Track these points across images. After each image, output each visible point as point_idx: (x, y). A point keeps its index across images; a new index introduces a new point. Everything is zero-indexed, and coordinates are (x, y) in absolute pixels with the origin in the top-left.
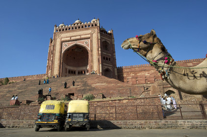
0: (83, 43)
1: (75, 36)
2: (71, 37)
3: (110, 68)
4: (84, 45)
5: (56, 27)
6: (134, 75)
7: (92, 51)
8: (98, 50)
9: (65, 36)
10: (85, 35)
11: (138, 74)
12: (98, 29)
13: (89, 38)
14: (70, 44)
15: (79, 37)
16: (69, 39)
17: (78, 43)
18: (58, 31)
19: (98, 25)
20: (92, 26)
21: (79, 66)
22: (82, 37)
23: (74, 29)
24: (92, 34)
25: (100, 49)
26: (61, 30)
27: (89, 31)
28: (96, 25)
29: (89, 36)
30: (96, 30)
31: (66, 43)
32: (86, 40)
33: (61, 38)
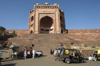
0: (51, 16)
1: (46, 11)
2: (44, 12)
3: (63, 30)
4: (51, 17)
5: (35, 4)
6: (73, 34)
7: (55, 20)
8: (59, 20)
9: (41, 10)
10: (52, 11)
11: (75, 34)
12: (58, 9)
13: (54, 13)
14: (43, 15)
15: (48, 12)
16: (43, 12)
17: (48, 15)
18: (37, 7)
19: (59, 7)
20: (56, 7)
21: (46, 27)
22: (50, 12)
23: (46, 7)
24: (55, 12)
25: (60, 20)
26: (38, 7)
27: (54, 10)
28: (57, 7)
29: (54, 12)
30: (58, 10)
31: (42, 15)
32: (52, 14)
33: (39, 12)
